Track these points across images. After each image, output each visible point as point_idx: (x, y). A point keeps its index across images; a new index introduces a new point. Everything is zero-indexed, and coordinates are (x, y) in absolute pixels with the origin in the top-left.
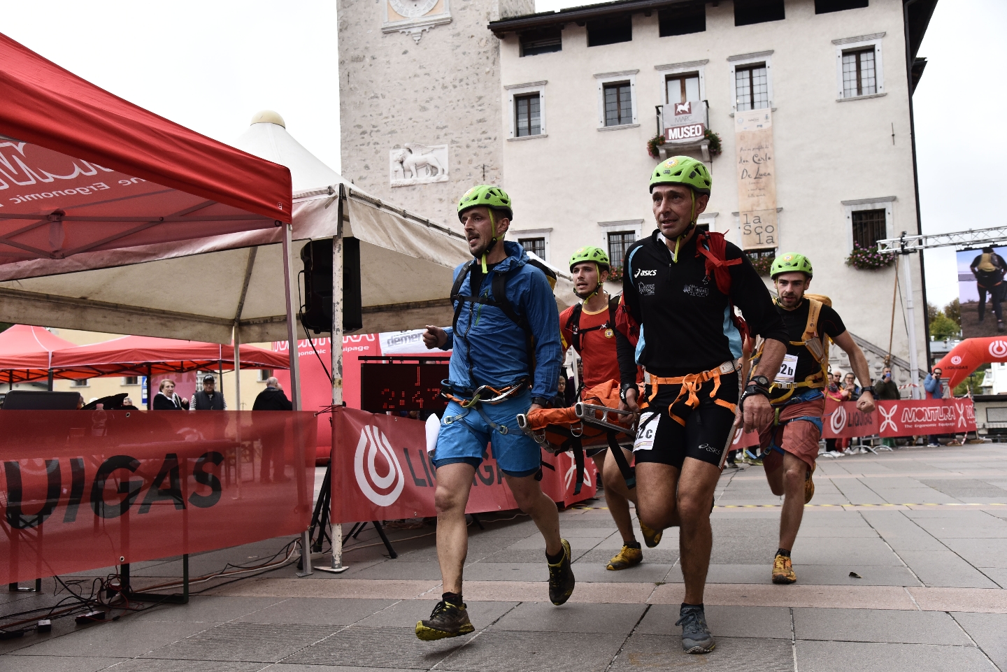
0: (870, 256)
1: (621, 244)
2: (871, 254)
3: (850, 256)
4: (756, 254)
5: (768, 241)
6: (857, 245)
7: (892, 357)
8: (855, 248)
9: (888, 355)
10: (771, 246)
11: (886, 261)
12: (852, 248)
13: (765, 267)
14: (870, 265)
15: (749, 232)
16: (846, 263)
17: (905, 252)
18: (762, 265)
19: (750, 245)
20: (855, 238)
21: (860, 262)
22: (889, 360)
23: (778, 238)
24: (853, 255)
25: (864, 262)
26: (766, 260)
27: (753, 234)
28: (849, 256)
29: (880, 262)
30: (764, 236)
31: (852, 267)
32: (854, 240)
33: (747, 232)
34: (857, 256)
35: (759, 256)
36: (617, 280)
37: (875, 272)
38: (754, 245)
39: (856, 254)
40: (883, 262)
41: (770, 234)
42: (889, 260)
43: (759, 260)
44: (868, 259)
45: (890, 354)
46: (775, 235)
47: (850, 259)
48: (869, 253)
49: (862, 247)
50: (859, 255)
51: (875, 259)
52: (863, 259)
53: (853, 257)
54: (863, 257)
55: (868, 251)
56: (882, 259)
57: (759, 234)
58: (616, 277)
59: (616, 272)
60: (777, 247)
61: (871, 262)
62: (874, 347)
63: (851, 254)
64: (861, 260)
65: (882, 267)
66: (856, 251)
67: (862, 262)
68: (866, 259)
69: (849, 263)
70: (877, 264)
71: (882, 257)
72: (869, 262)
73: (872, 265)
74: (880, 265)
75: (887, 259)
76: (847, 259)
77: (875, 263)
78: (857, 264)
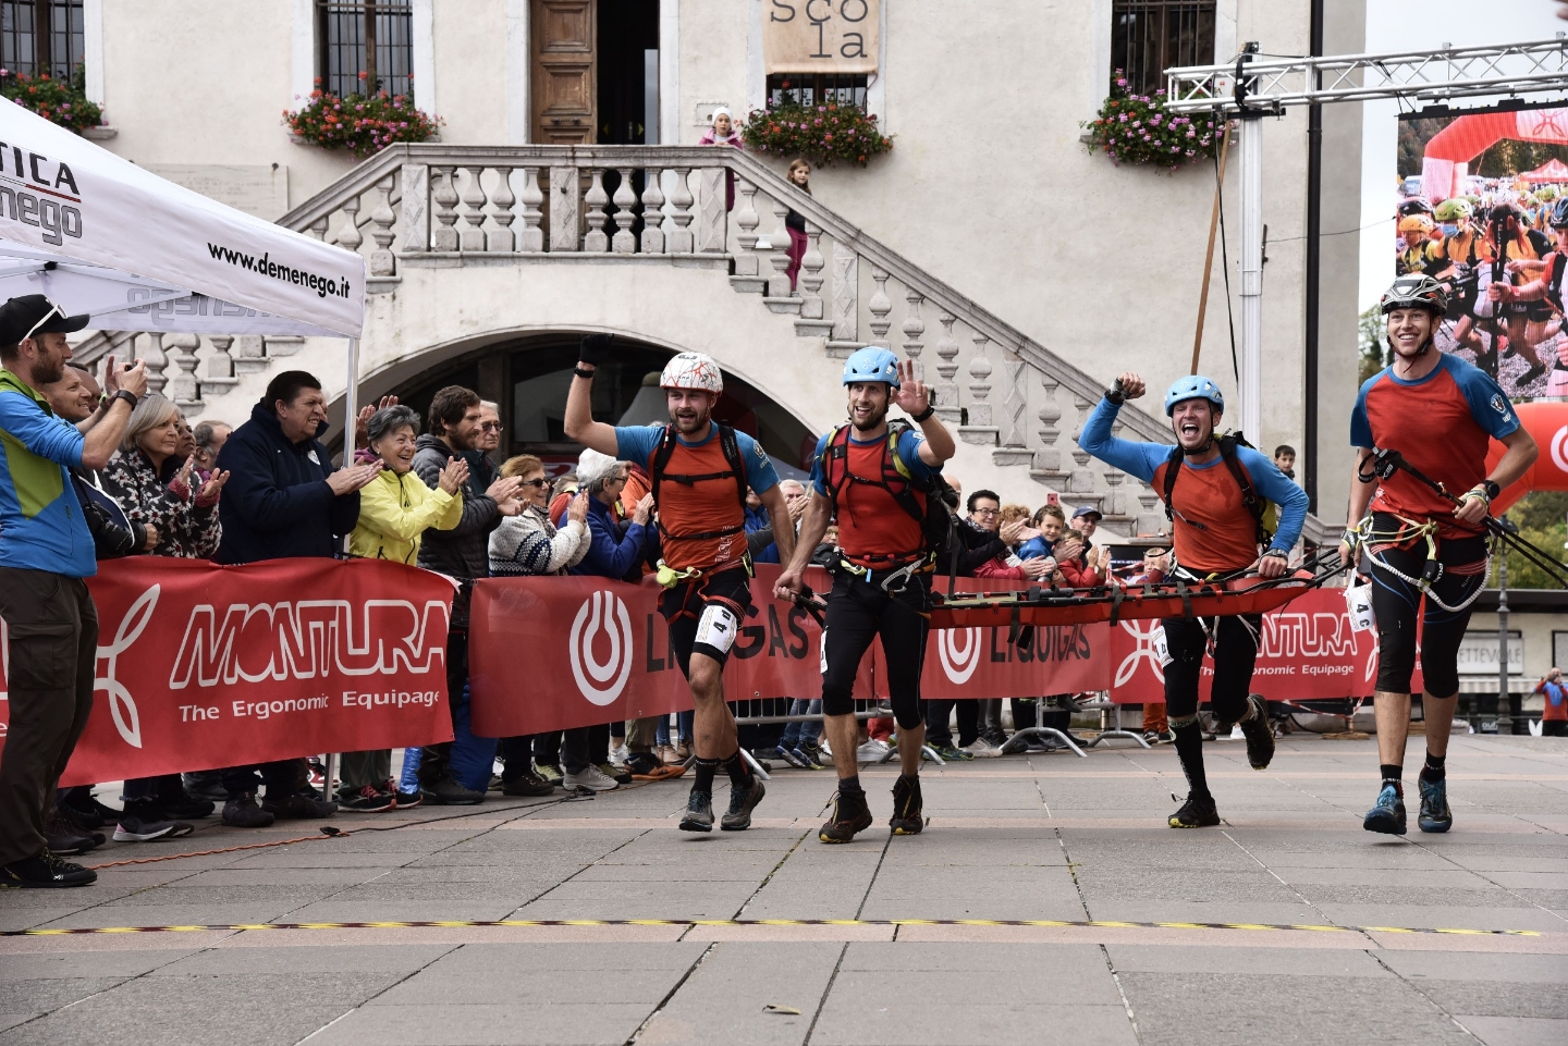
0: (1156, 120)
1: (362, 18)
2: (1158, 116)
3: (1099, 118)
4: (809, 93)
5: (848, 50)
6: (1121, 82)
8: (1116, 92)
10: (855, 67)
11: (1204, 142)
12: (1107, 94)
13: (829, 136)
14: (1156, 151)
15: (786, 14)
16: (1083, 138)
17: (1252, 113)
18: (823, 129)
19: (787, 60)
20: (1118, 61)
21: (1126, 140)
23: (878, 43)
24: (1106, 117)
25: (1137, 140)
26: (837, 113)
27: (801, 17)
28: (1094, 118)
29: (1184, 143)
30: (836, 31)
31: (1101, 155)
32: (1114, 66)
33: (781, 13)
34: (1117, 120)
35: (819, 97)
36: (342, 141)
37: (1170, 175)
38: (802, 61)
39: (1116, 112)
40: (1196, 142)
41: (854, 27)
42: (1212, 139)
43: (814, 113)
44: (1151, 129)
46: (869, 29)
47: (1097, 126)
48: (1154, 112)
49: (1136, 91)
50: (1123, 117)
51: (1171, 134)
52: (1135, 130)
53: (1104, 123)
54: (1136, 124)
55: (1151, 106)
56: (1191, 134)
57: (818, 22)
58: (336, 132)
59: (340, 112)
60: (875, 73)
61: (1157, 143)
62: (1139, 418)
63: (1100, 113)
64: (1129, 134)
65: (1191, 158)
66: (1114, 104)
67: (1132, 139)
68: (1141, 131)
69: (1091, 139)
70: (1175, 149)
71: (1191, 126)
72: (1151, 141)
73: (1162, 150)
74: (1183, 151)
75: (1207, 136)
76: (1085, 127)
77: (1173, 144)
78: (1115, 145)
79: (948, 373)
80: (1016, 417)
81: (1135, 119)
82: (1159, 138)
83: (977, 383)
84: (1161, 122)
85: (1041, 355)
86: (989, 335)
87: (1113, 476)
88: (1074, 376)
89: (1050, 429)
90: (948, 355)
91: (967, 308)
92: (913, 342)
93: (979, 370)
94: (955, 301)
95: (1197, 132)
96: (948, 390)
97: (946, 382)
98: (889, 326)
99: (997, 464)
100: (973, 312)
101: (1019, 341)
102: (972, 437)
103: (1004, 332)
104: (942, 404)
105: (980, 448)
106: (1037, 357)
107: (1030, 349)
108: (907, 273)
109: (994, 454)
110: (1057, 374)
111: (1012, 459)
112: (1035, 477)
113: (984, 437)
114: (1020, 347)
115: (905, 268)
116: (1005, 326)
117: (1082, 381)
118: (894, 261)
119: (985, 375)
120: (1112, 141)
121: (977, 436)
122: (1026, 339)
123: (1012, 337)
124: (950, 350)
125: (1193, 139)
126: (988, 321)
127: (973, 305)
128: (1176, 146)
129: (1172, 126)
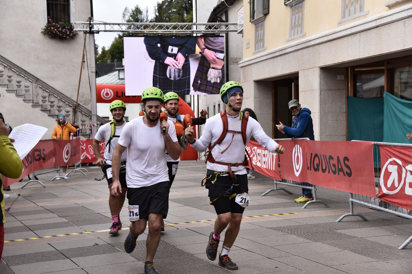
0: (60, 29)
2: (60, 28)
6: (50, 20)
7: (77, 105)
8: (48, 21)
9: (75, 104)
11: (71, 35)
12: (46, 22)
14: (60, 36)
16: (42, 32)
17: (92, 33)
20: (49, 14)
22: (76, 107)
24: (47, 27)
25: (56, 33)
28: (44, 27)
29: (67, 35)
31: (46, 36)
32: (48, 16)
34: (51, 29)
37: (63, 42)
39: (50, 27)
40: (69, 35)
42: (73, 35)
44: (59, 31)
45: (77, 103)
47: (45, 30)
48: (59, 27)
49: (54, 22)
50: (52, 28)
51: (63, 33)
52: (55, 31)
54: (56, 30)
55: (59, 26)
56: (68, 33)
61: (61, 34)
62: (65, 97)
63: (45, 26)
64: (54, 32)
65: (68, 38)
66: (49, 25)
67: (55, 33)
68: (57, 32)
69: (44, 32)
70: (65, 36)
71: (68, 31)
72: (59, 34)
73: (62, 36)
74: (66, 36)
75: (72, 34)
76: (43, 30)
77: (64, 35)
78: (50, 34)
79: (19, 86)
80: (37, 97)
81: (55, 29)
82: (61, 33)
83: (27, 89)
84: (61, 30)
85: (42, 83)
86: (29, 77)
87: (60, 110)
88: (50, 88)
89: (44, 100)
90: (19, 82)
91: (24, 71)
92: (10, 79)
93: (27, 86)
94: (21, 70)
95: (69, 33)
96: (20, 90)
97: (19, 88)
98: (3, 75)
99: (33, 107)
100: (25, 72)
101: (37, 79)
102: (26, 101)
103: (33, 77)
104: (18, 93)
105: (29, 104)
106: (41, 83)
107: (40, 81)
108: (8, 63)
109: (32, 105)
110: (46, 87)
111: (36, 106)
112: (42, 110)
113: (29, 101)
114: (37, 81)
115: (8, 62)
116: (33, 76)
117: (52, 89)
118: (4, 60)
119: (28, 87)
120: (50, 33)
121: (27, 101)
122: (38, 79)
123: (35, 78)
124: (20, 81)
125: (69, 34)
126: (29, 74)
127: (25, 71)
128: (65, 35)
129: (63, 31)
